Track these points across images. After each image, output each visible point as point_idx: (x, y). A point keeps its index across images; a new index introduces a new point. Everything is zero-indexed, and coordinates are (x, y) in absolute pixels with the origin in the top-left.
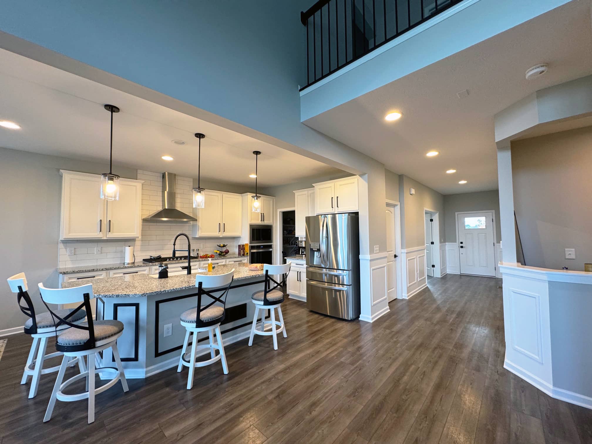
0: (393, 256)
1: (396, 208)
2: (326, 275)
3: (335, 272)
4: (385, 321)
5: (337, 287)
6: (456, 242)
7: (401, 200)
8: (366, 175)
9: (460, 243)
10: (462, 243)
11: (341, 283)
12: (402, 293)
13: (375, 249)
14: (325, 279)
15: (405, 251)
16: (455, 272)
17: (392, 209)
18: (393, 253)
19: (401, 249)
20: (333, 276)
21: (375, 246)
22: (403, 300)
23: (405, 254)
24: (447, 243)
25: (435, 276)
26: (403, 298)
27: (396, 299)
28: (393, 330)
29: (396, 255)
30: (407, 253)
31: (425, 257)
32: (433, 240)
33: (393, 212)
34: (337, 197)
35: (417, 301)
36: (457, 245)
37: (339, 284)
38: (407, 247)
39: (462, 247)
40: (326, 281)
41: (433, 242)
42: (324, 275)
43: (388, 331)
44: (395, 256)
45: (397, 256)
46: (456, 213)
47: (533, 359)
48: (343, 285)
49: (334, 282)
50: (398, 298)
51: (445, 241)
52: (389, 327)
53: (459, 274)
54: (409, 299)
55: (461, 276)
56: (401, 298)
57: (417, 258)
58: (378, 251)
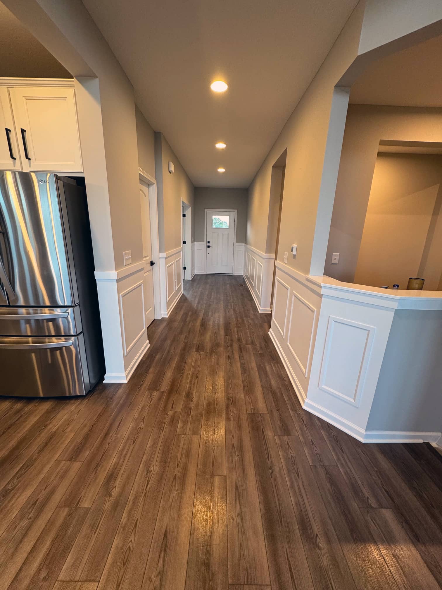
0: (148, 263)
1: (151, 188)
2: (28, 321)
3: (47, 314)
4: (147, 372)
5: (55, 342)
6: (204, 242)
7: (158, 176)
8: (96, 82)
9: (207, 242)
10: (209, 242)
11: (63, 334)
12: (161, 311)
13: (125, 257)
14: (27, 329)
15: (164, 255)
16: (201, 272)
17: (145, 188)
18: (148, 259)
19: (160, 253)
20: (45, 321)
21: (124, 252)
22: (163, 319)
23: (164, 260)
24: (196, 243)
25: (186, 279)
26: (163, 316)
27: (154, 320)
28: (162, 390)
29: (152, 261)
30: (166, 258)
31: (181, 260)
32: (185, 240)
33: (147, 194)
34: (23, 131)
35: (179, 317)
36: (205, 244)
37: (58, 335)
38: (166, 251)
39: (209, 247)
40: (29, 334)
41: (185, 242)
42: (22, 323)
43: (156, 394)
44: (152, 264)
45: (154, 263)
46: (206, 210)
47: (348, 403)
48: (68, 336)
49: (47, 334)
50: (156, 319)
51: (194, 242)
52: (155, 386)
53: (205, 273)
54: (169, 316)
55: (207, 275)
56: (160, 318)
57: (175, 262)
58: (130, 261)
